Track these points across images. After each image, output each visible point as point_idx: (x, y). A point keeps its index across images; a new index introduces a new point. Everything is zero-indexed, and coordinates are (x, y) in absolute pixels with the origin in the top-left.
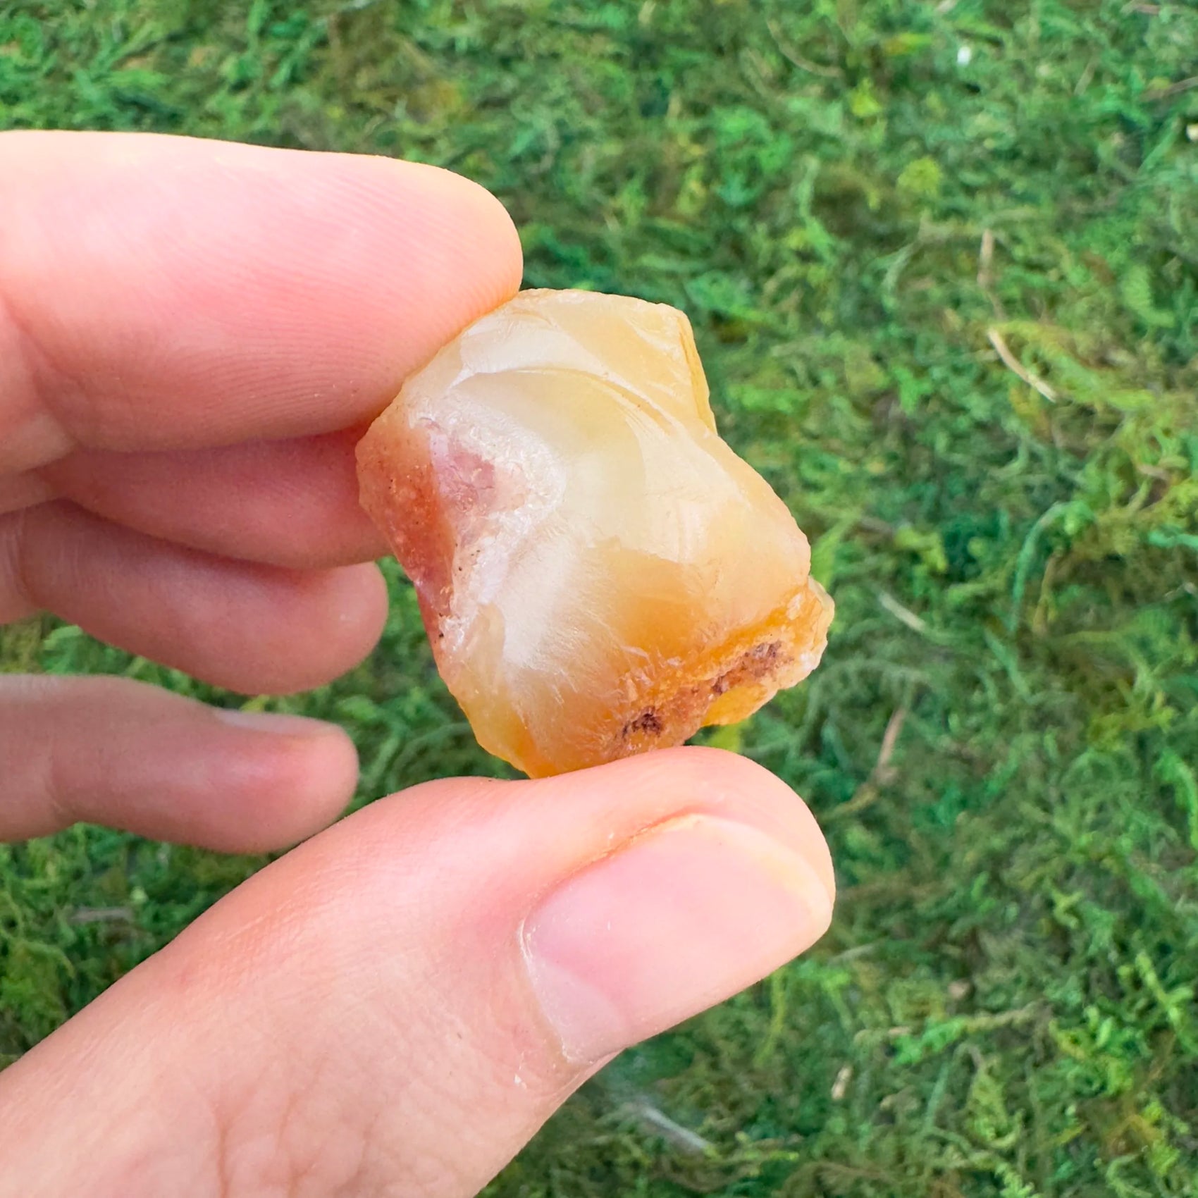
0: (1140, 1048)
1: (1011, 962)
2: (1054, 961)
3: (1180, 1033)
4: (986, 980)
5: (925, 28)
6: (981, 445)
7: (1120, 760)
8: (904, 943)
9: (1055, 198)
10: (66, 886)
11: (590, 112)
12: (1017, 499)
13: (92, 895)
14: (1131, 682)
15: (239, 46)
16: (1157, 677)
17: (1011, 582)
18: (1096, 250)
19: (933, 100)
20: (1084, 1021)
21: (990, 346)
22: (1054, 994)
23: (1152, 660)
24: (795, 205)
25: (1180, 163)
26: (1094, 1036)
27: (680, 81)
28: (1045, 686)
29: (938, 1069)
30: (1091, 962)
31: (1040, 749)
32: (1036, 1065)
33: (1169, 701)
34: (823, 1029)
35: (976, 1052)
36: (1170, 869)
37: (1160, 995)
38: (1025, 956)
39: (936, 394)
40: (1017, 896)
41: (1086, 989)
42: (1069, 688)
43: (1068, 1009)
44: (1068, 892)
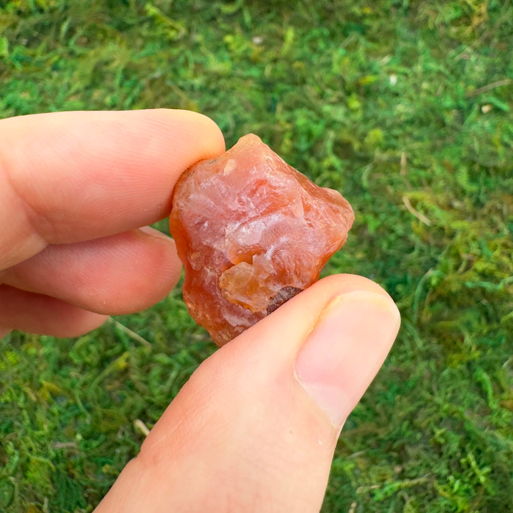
0: (471, 492)
1: (418, 458)
2: (436, 457)
3: (486, 486)
4: (409, 466)
5: (376, 73)
6: (401, 245)
7: (461, 371)
8: (376, 450)
9: (430, 139)
10: (51, 433)
11: (247, 110)
12: (416, 267)
13: (61, 437)
14: (462, 339)
15: (111, 90)
16: (473, 339)
17: (413, 304)
18: (447, 158)
19: (380, 100)
20: (448, 482)
21: (403, 204)
22: (436, 471)
23: (471, 331)
24: (325, 149)
25: (480, 122)
26: (452, 487)
27: (282, 99)
28: (429, 342)
29: (390, 503)
30: (451, 457)
31: (428, 367)
32: (430, 500)
33: (478, 348)
34: (345, 487)
35: (406, 496)
36: (483, 416)
37: (477, 471)
38: (424, 455)
39: (382, 225)
40: (420, 430)
41: (449, 467)
42: (439, 343)
43: (442, 477)
44: (440, 428)
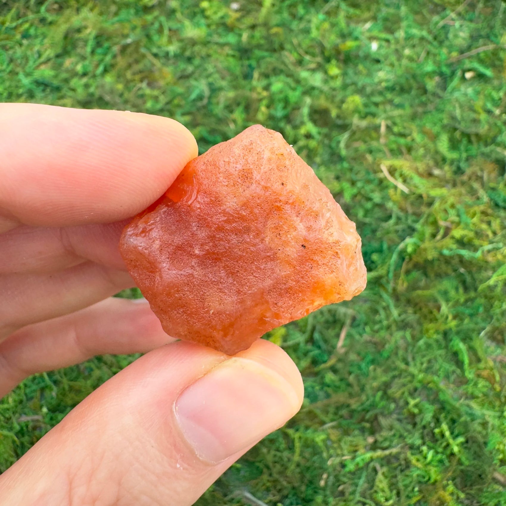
0: (445, 462)
1: (391, 428)
2: (410, 427)
3: (458, 456)
4: (381, 436)
5: (356, 39)
6: (378, 213)
7: (437, 341)
8: (349, 421)
9: (411, 106)
10: (16, 406)
11: (223, 78)
12: (393, 236)
13: (26, 410)
14: (439, 308)
15: (83, 58)
16: (449, 308)
17: (388, 272)
18: (428, 126)
19: (361, 67)
20: (421, 452)
21: (382, 171)
22: (409, 441)
23: (447, 301)
24: (302, 116)
25: (463, 88)
26: (425, 458)
27: (259, 66)
28: (405, 312)
29: (361, 473)
30: (424, 427)
31: (404, 338)
32: (402, 471)
33: (455, 317)
34: (315, 458)
35: (378, 467)
36: (458, 387)
37: (451, 441)
38: (397, 425)
39: (359, 193)
40: (395, 401)
41: (423, 438)
42: (415, 313)
43: (415, 447)
44: (414, 398)
